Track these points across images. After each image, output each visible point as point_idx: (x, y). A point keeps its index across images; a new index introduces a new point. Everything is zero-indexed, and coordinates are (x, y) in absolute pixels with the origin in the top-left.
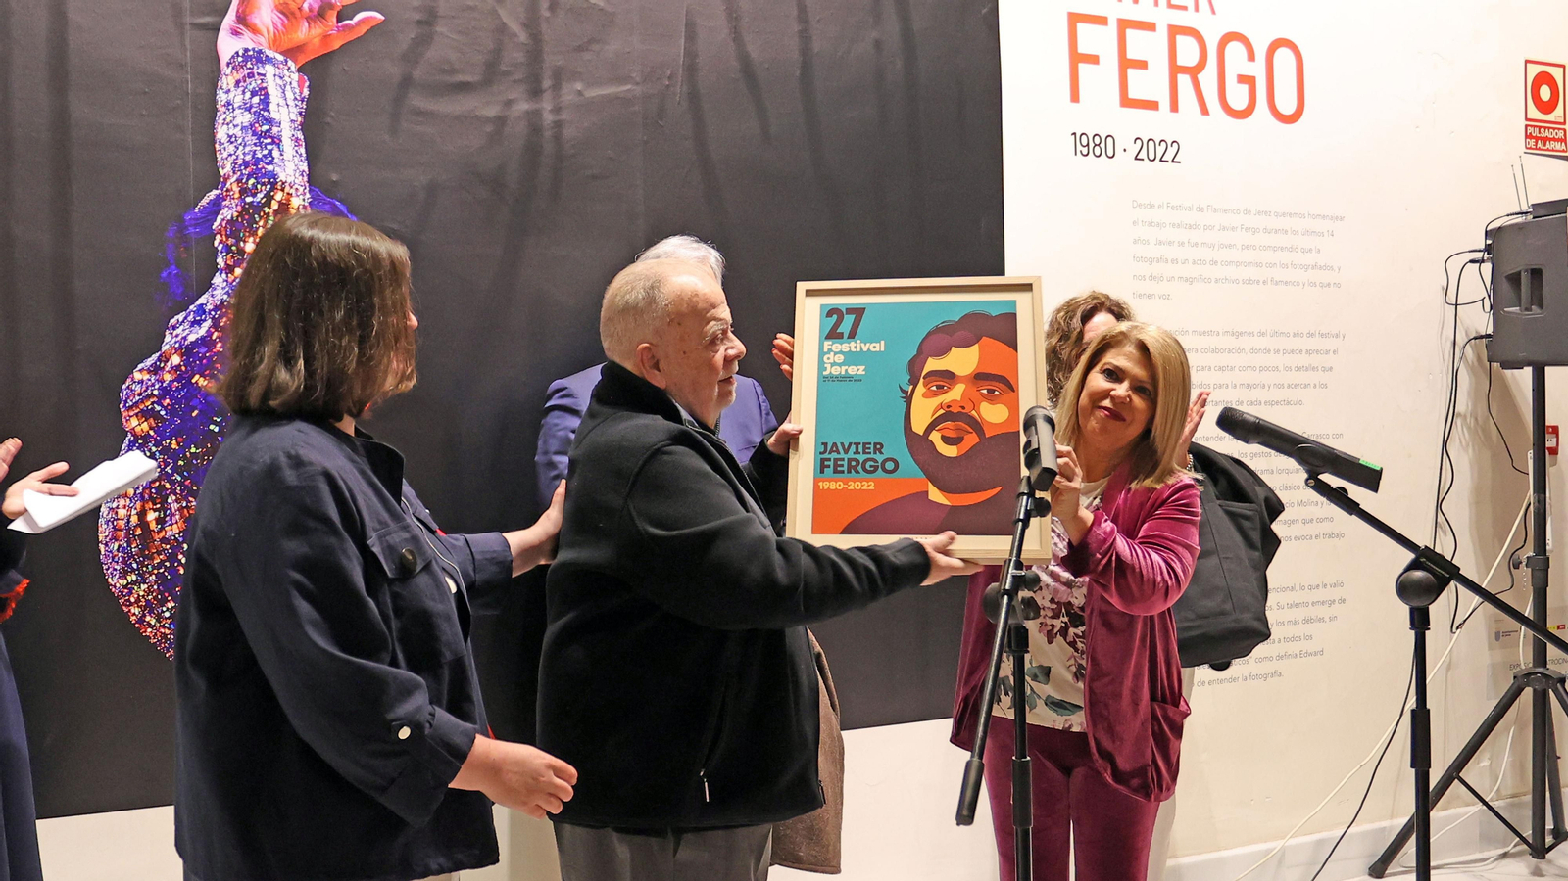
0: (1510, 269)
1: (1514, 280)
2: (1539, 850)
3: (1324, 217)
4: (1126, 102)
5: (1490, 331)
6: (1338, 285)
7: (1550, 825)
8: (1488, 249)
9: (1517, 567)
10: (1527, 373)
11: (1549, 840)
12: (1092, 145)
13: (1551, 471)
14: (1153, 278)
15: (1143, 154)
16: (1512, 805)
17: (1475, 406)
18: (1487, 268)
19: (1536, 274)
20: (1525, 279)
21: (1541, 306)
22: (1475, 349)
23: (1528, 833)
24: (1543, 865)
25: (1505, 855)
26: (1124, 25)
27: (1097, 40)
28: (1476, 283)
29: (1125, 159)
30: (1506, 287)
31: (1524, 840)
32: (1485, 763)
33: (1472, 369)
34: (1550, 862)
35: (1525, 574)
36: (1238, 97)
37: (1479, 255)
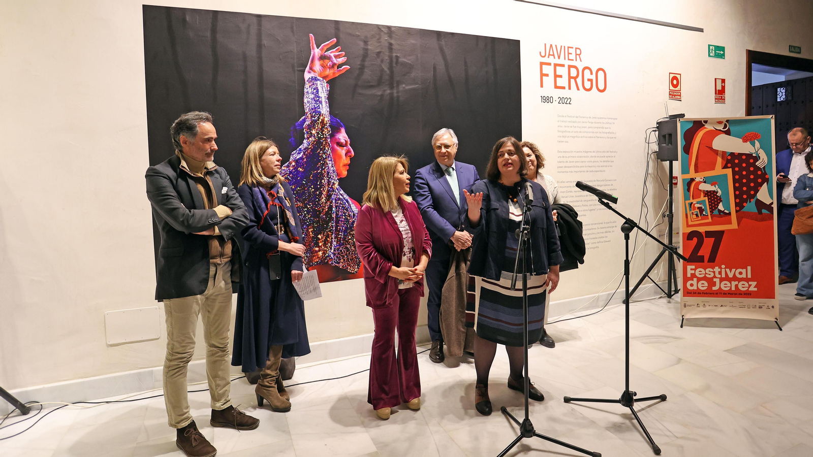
0: (663, 133)
1: (664, 136)
2: (669, 296)
3: (612, 119)
4: (556, 87)
5: (658, 151)
6: (615, 138)
7: (673, 289)
8: (657, 127)
9: (664, 217)
10: (668, 162)
11: (672, 293)
12: (547, 99)
13: (674, 190)
14: (563, 137)
15: (561, 102)
16: (663, 283)
17: (654, 172)
18: (657, 133)
19: (670, 135)
20: (667, 136)
21: (671, 144)
22: (654, 155)
23: (667, 292)
24: (671, 300)
25: (661, 297)
26: (556, 65)
27: (547, 70)
28: (654, 137)
29: (555, 103)
30: (662, 138)
31: (666, 293)
32: (656, 272)
33: (653, 161)
34: (673, 299)
35: (666, 219)
36: (588, 85)
37: (655, 129)
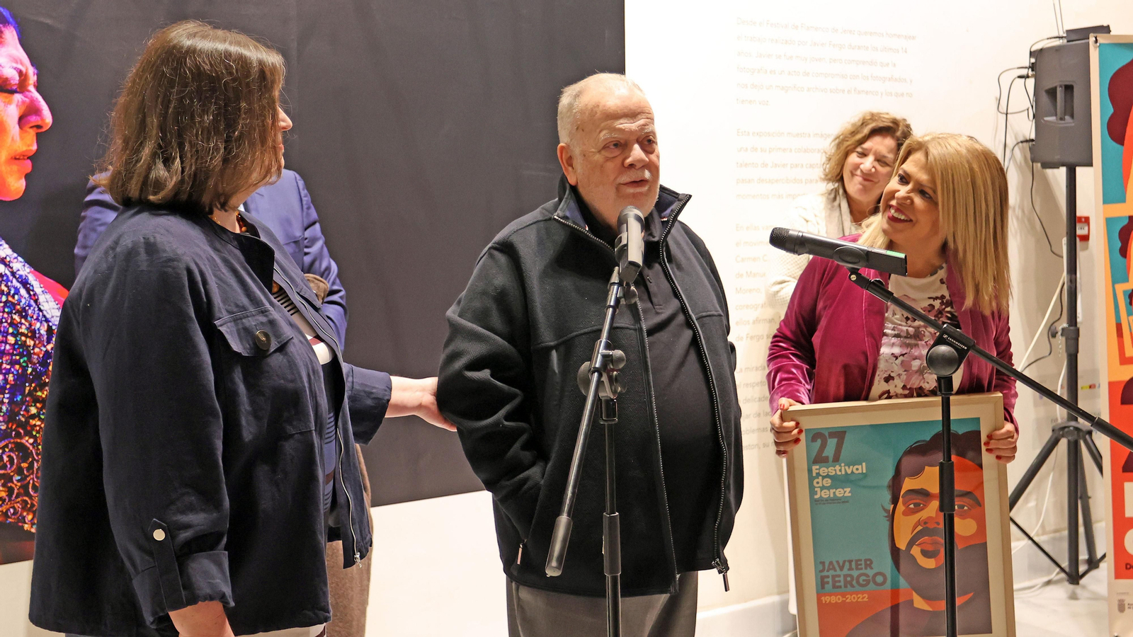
0: (1050, 85)
1: (1052, 93)
2: (1074, 577)
3: (899, 36)
5: (1033, 136)
6: (910, 95)
7: (1083, 555)
8: (1033, 67)
9: (1054, 335)
10: (1063, 171)
11: (1082, 568)
13: (1081, 256)
14: (754, 86)
16: (1054, 539)
17: (1022, 200)
18: (1031, 82)
19: (1069, 89)
20: (1060, 94)
21: (1072, 116)
22: (1022, 150)
23: (1065, 564)
24: (1078, 590)
25: (1049, 583)
28: (1022, 95)
30: (1045, 99)
31: (1063, 570)
32: (1032, 504)
33: (1019, 168)
34: (1084, 587)
35: (1060, 341)
37: (1024, 72)
